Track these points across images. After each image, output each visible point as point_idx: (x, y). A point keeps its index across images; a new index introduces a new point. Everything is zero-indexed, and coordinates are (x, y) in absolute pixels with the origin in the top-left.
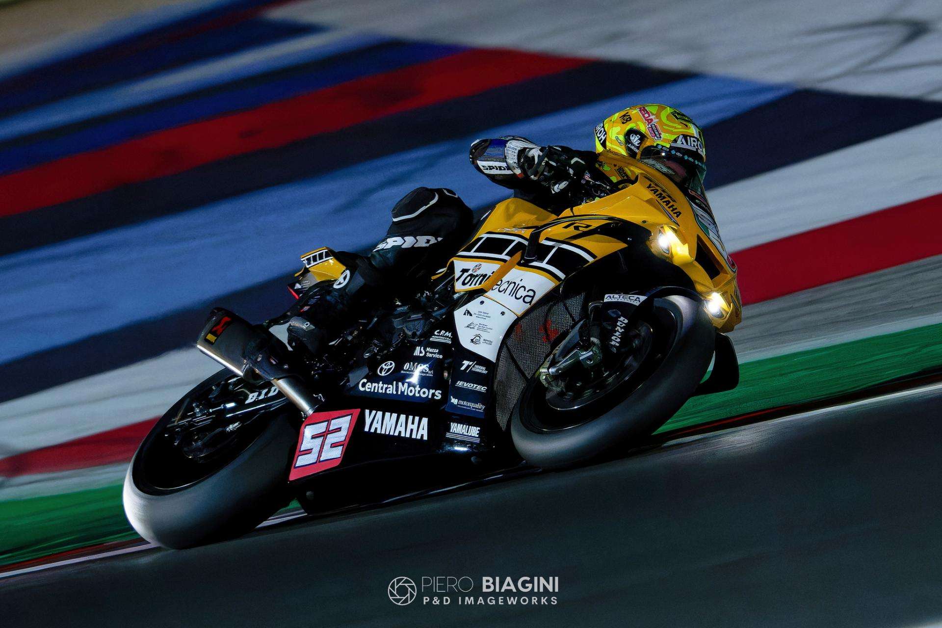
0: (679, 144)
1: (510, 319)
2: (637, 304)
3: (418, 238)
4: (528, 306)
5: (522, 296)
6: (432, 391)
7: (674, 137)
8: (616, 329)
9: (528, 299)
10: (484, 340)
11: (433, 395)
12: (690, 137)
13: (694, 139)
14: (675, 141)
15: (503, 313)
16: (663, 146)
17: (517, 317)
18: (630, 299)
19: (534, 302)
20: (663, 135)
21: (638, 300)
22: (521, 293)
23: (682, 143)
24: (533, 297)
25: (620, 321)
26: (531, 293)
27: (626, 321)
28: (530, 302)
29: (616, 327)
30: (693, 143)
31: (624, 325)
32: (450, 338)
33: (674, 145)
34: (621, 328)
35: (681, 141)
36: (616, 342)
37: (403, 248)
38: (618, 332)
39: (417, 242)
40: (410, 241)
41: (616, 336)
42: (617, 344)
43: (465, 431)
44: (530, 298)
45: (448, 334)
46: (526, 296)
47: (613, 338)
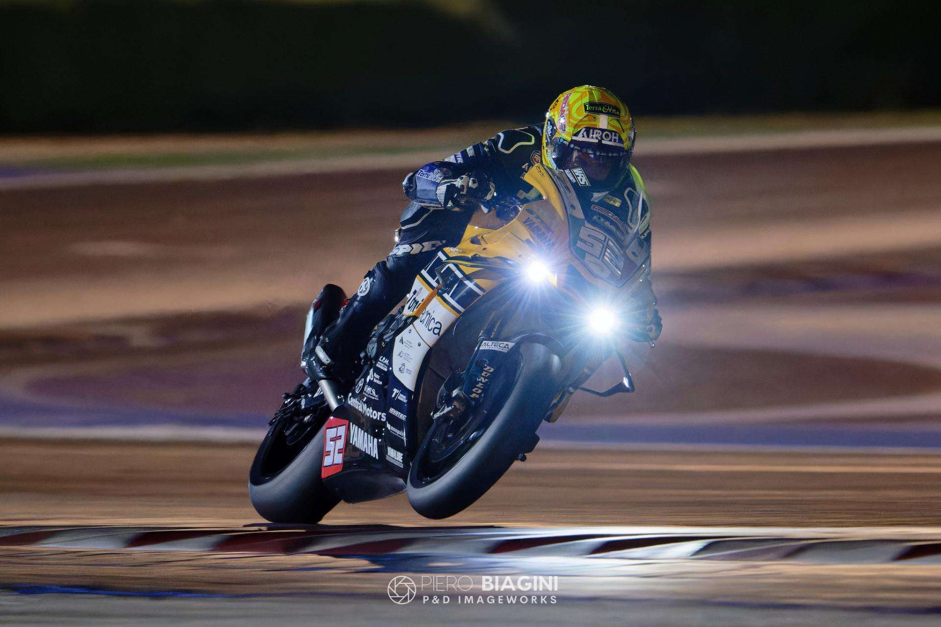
1: (424, 350)
2: (505, 350)
4: (437, 337)
5: (432, 328)
6: (380, 413)
7: (576, 130)
8: (480, 380)
9: (436, 331)
10: (407, 370)
11: (381, 417)
14: (576, 135)
15: (419, 345)
16: (564, 140)
17: (429, 348)
18: (499, 346)
20: (568, 128)
21: (506, 346)
22: (432, 325)
23: (584, 136)
24: (440, 329)
26: (438, 326)
27: (492, 370)
28: (438, 334)
29: (480, 377)
30: (595, 134)
31: (488, 374)
32: (387, 365)
34: (485, 378)
35: (583, 134)
36: (477, 394)
38: (481, 382)
39: (423, 247)
40: (416, 248)
41: (478, 388)
42: (477, 396)
43: (395, 456)
44: (438, 330)
45: (387, 362)
46: (435, 328)
47: (474, 390)
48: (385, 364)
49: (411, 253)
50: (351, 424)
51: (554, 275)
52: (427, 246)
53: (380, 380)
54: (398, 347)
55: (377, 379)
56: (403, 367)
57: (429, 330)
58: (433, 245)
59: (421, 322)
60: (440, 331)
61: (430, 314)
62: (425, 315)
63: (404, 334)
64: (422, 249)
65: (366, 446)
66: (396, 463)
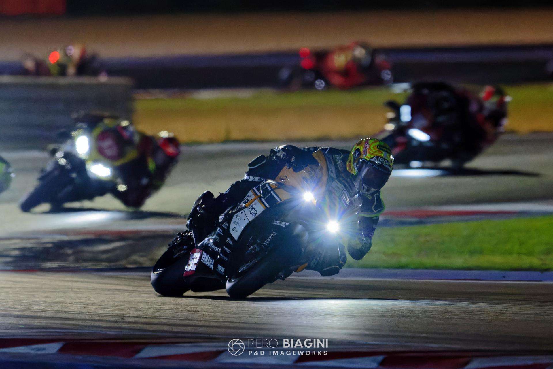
0: (373, 160)
2: (284, 226)
3: (255, 177)
4: (254, 217)
6: (218, 248)
7: (372, 156)
8: (269, 237)
9: (254, 215)
10: (236, 230)
11: (219, 250)
12: (381, 157)
13: (382, 159)
14: (372, 158)
15: (245, 219)
16: (365, 159)
17: (249, 222)
18: (282, 224)
19: (256, 216)
20: (368, 155)
22: (253, 212)
23: (375, 160)
24: (256, 214)
25: (273, 234)
26: (256, 212)
27: (276, 234)
28: (255, 216)
29: (269, 236)
30: (381, 160)
31: (274, 236)
33: (371, 160)
34: (272, 237)
37: (249, 181)
38: (270, 238)
39: (255, 179)
40: (251, 178)
41: (268, 240)
42: (266, 244)
43: (221, 269)
44: (255, 214)
45: (228, 225)
46: (254, 213)
47: (266, 241)
48: (226, 226)
49: (249, 180)
50: (204, 252)
51: (315, 200)
52: (257, 179)
53: (222, 233)
54: (234, 219)
55: (221, 232)
56: (234, 228)
57: (251, 213)
58: (259, 179)
59: (248, 209)
60: (256, 215)
61: (253, 206)
62: (250, 207)
63: (239, 214)
64: (254, 179)
65: (208, 263)
66: (221, 273)
